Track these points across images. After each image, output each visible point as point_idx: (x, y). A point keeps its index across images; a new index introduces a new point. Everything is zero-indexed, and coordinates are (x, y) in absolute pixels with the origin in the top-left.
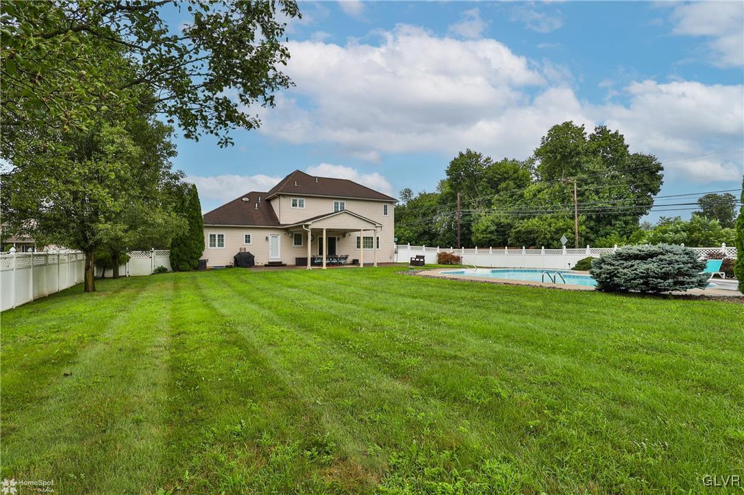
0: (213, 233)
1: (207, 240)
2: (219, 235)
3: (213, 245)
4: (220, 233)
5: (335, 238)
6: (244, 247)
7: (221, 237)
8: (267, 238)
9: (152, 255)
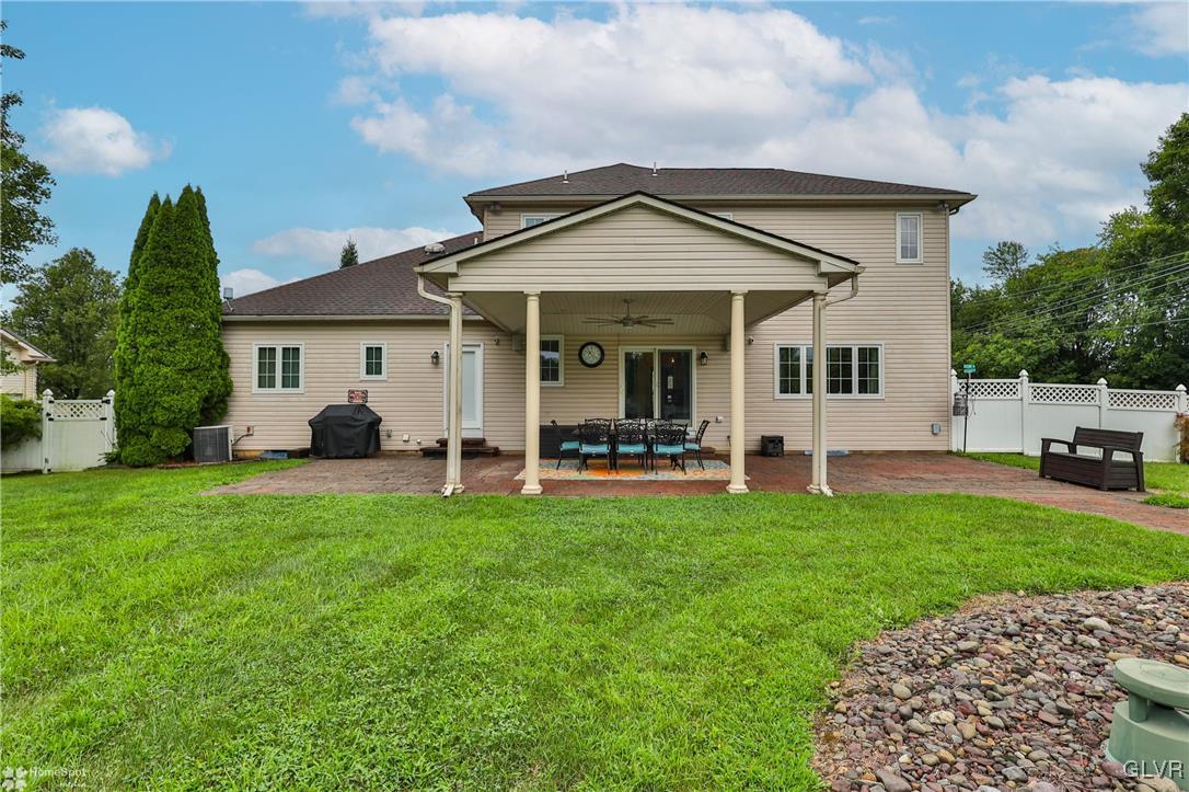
0: (267, 344)
1: (244, 370)
2: (285, 350)
3: (266, 381)
4: (291, 344)
5: (688, 354)
6: (362, 387)
7: (292, 354)
8: (436, 357)
9: (109, 411)
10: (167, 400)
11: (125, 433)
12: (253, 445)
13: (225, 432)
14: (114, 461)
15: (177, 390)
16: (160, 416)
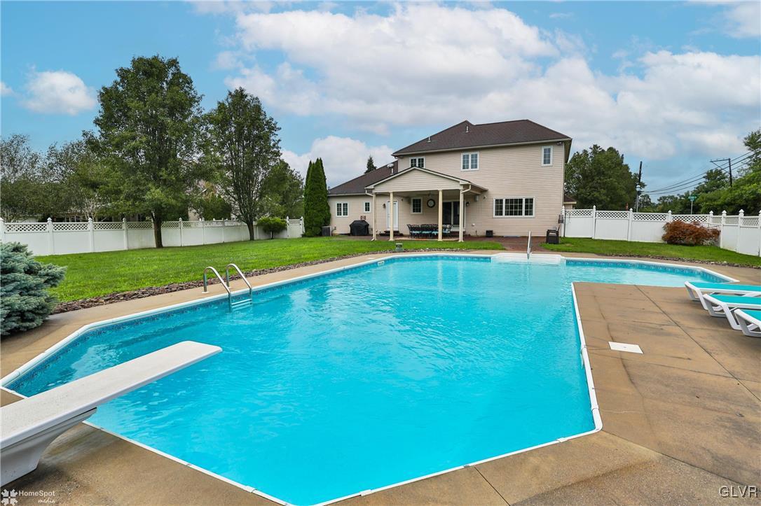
0: (339, 202)
1: (334, 210)
3: (339, 214)
4: (345, 203)
6: (364, 215)
7: (345, 205)
8: (385, 205)
9: (302, 222)
10: (315, 219)
11: (306, 228)
12: (336, 232)
13: (329, 228)
14: (304, 236)
15: (317, 216)
16: (314, 224)
